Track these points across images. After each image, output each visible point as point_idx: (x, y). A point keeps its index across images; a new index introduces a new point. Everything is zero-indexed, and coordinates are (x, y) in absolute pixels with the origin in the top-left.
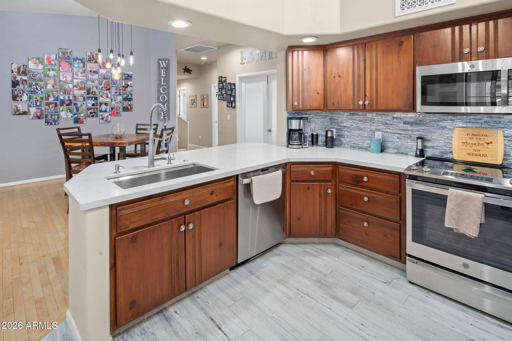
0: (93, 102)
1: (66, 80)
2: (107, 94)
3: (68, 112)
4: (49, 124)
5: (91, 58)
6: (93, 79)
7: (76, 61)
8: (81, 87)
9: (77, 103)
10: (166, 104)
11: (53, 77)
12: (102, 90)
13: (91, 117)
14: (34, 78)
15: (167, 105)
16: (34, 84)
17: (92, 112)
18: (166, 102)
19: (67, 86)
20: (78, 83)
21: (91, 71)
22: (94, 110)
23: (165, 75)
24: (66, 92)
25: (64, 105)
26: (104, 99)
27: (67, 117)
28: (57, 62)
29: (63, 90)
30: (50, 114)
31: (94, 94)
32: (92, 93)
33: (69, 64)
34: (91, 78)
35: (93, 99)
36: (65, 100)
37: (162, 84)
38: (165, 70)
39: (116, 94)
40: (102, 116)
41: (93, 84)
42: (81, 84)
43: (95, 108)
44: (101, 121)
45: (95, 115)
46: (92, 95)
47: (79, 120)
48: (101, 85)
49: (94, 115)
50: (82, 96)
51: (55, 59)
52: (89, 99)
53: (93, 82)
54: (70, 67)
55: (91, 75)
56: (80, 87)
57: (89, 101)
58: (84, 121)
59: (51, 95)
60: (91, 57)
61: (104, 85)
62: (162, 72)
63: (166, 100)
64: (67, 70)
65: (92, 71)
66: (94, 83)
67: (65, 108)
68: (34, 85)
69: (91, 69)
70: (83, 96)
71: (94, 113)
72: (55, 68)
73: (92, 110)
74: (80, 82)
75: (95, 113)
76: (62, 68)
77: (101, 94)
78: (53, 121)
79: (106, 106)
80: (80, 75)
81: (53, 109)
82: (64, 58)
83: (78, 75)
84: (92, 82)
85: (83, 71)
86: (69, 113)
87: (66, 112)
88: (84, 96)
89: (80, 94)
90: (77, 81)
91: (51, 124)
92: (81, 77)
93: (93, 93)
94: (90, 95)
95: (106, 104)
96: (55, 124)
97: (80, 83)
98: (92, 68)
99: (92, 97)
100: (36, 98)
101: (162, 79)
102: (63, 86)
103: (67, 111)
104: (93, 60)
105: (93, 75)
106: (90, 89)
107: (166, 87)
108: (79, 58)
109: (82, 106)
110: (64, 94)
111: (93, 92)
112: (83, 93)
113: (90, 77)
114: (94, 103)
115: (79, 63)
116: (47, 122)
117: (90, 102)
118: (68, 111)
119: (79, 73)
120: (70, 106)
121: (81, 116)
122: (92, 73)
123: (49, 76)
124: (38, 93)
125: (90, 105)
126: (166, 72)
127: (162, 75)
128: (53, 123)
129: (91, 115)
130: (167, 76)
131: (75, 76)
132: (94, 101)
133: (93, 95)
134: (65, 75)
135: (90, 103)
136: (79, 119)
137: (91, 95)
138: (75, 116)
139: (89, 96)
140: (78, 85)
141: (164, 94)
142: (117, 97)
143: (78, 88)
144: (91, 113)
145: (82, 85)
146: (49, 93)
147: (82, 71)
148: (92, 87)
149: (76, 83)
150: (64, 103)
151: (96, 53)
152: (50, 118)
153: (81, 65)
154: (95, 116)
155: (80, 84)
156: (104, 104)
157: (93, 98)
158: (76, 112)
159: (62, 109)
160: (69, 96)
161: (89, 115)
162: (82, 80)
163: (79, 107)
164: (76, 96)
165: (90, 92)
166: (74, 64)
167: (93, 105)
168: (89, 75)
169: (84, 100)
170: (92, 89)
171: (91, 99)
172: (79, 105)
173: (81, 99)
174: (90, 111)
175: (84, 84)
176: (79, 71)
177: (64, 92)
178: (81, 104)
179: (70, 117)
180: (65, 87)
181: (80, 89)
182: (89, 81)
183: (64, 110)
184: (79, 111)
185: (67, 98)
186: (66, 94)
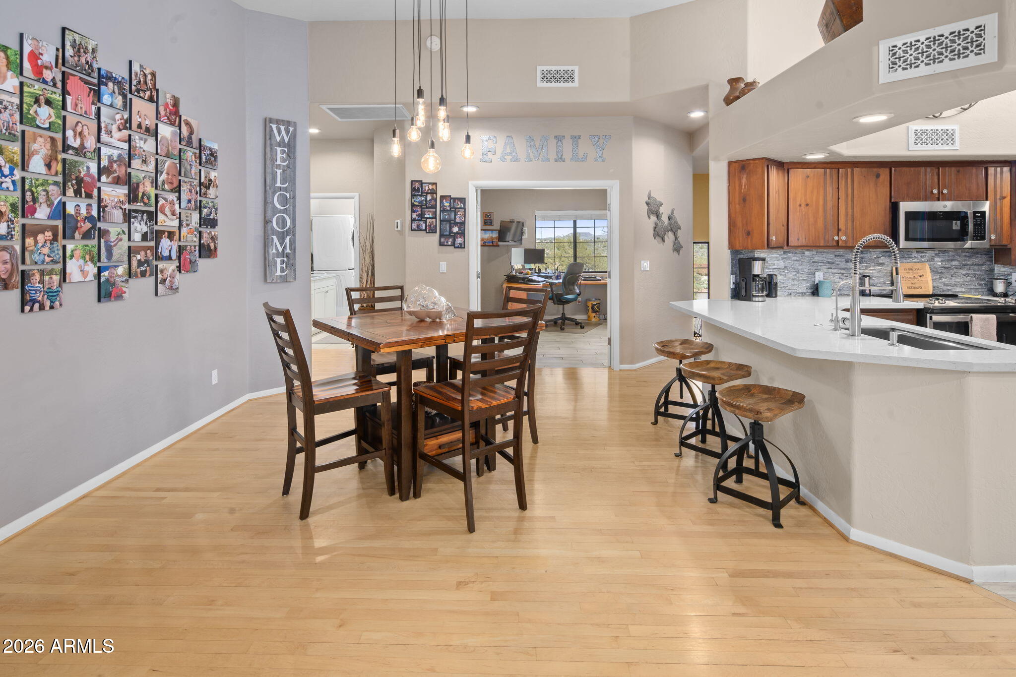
0: (145, 229)
1: (82, 145)
2: (172, 203)
3: (86, 262)
4: (35, 308)
5: (142, 82)
6: (144, 151)
7: (106, 85)
8: (118, 177)
9: (110, 229)
10: (288, 238)
11: (47, 130)
12: (163, 189)
13: (139, 275)
15: (290, 241)
17: (143, 260)
18: (288, 232)
19: (85, 168)
20: (111, 160)
21: (140, 126)
22: (146, 253)
23: (285, 164)
24: (83, 190)
25: (77, 235)
26: (166, 219)
27: (82, 279)
28: (59, 77)
29: (74, 182)
30: (39, 267)
31: (147, 201)
32: (142, 197)
33: (89, 89)
34: (140, 148)
35: (145, 217)
36: (79, 218)
37: (279, 184)
38: (286, 149)
39: (190, 205)
40: (162, 272)
41: (144, 168)
42: (119, 166)
43: (149, 248)
44: (160, 288)
45: (148, 268)
46: (142, 204)
47: (112, 288)
48: (160, 175)
49: (146, 271)
50: (121, 208)
51: (53, 64)
52: (135, 217)
53: (145, 162)
54: (93, 103)
55: (141, 139)
56: (115, 175)
57: (137, 224)
58: (125, 292)
59: (40, 199)
60: (142, 80)
61: (168, 174)
62: (279, 155)
63: (287, 227)
64: (86, 113)
66: (147, 166)
67: (80, 247)
69: (139, 120)
70: (123, 207)
71: (146, 265)
73: (143, 253)
74: (115, 159)
75: (148, 262)
76: (72, 99)
77: (159, 203)
78: (44, 298)
79: (171, 241)
80: (117, 135)
81: (45, 251)
82: (77, 66)
83: (111, 132)
84: (143, 161)
85: (122, 121)
86: (89, 263)
87: (81, 261)
88: (124, 207)
89: (116, 200)
90: (109, 154)
91: (42, 307)
92: (119, 140)
93: (145, 198)
94: (139, 204)
95: (171, 235)
96: (51, 307)
97: (115, 161)
98: (141, 117)
99: (143, 212)
101: (279, 172)
102: (75, 166)
103: (84, 258)
104: (145, 91)
105: (145, 141)
106: (138, 184)
107: (288, 195)
108: (114, 75)
109: (121, 240)
110: (76, 196)
111: (144, 194)
112: (123, 196)
113: (138, 145)
114: (147, 232)
115: (114, 92)
116: (29, 302)
117: (139, 228)
118: (87, 257)
119: (114, 128)
120: (90, 238)
121: (117, 273)
122: (142, 131)
123: (37, 123)
125: (137, 237)
126: (288, 155)
127: (279, 162)
128: (46, 305)
129: (139, 270)
130: (291, 167)
131: (104, 137)
132: (146, 224)
133: (145, 204)
134: (79, 129)
135: (139, 232)
136: (113, 284)
137: (139, 206)
138: (104, 276)
139: (133, 207)
140: (112, 167)
141: (284, 211)
142: (191, 214)
143: (110, 179)
144: (140, 263)
145: (121, 169)
146: (36, 187)
147: (120, 122)
148: (144, 178)
149: (107, 161)
150: (77, 228)
151: (151, 71)
152: (36, 286)
153: (119, 100)
154: (148, 274)
155: (115, 166)
156: (166, 233)
157: (145, 215)
158: (106, 260)
159: (72, 251)
160: (89, 205)
161: (136, 272)
162: (120, 152)
163: (113, 244)
164: (107, 206)
165: (138, 194)
166: (103, 95)
167: (144, 237)
168: (137, 137)
169: (124, 219)
170: (143, 184)
171: (140, 218)
172: (113, 237)
173: (118, 215)
174: (139, 257)
175: (125, 164)
176: (114, 120)
177: (76, 187)
178: (118, 235)
179: (90, 277)
180: (80, 172)
181: (116, 181)
182: (136, 159)
183: (77, 253)
184: (114, 258)
185: (83, 211)
186: (81, 196)
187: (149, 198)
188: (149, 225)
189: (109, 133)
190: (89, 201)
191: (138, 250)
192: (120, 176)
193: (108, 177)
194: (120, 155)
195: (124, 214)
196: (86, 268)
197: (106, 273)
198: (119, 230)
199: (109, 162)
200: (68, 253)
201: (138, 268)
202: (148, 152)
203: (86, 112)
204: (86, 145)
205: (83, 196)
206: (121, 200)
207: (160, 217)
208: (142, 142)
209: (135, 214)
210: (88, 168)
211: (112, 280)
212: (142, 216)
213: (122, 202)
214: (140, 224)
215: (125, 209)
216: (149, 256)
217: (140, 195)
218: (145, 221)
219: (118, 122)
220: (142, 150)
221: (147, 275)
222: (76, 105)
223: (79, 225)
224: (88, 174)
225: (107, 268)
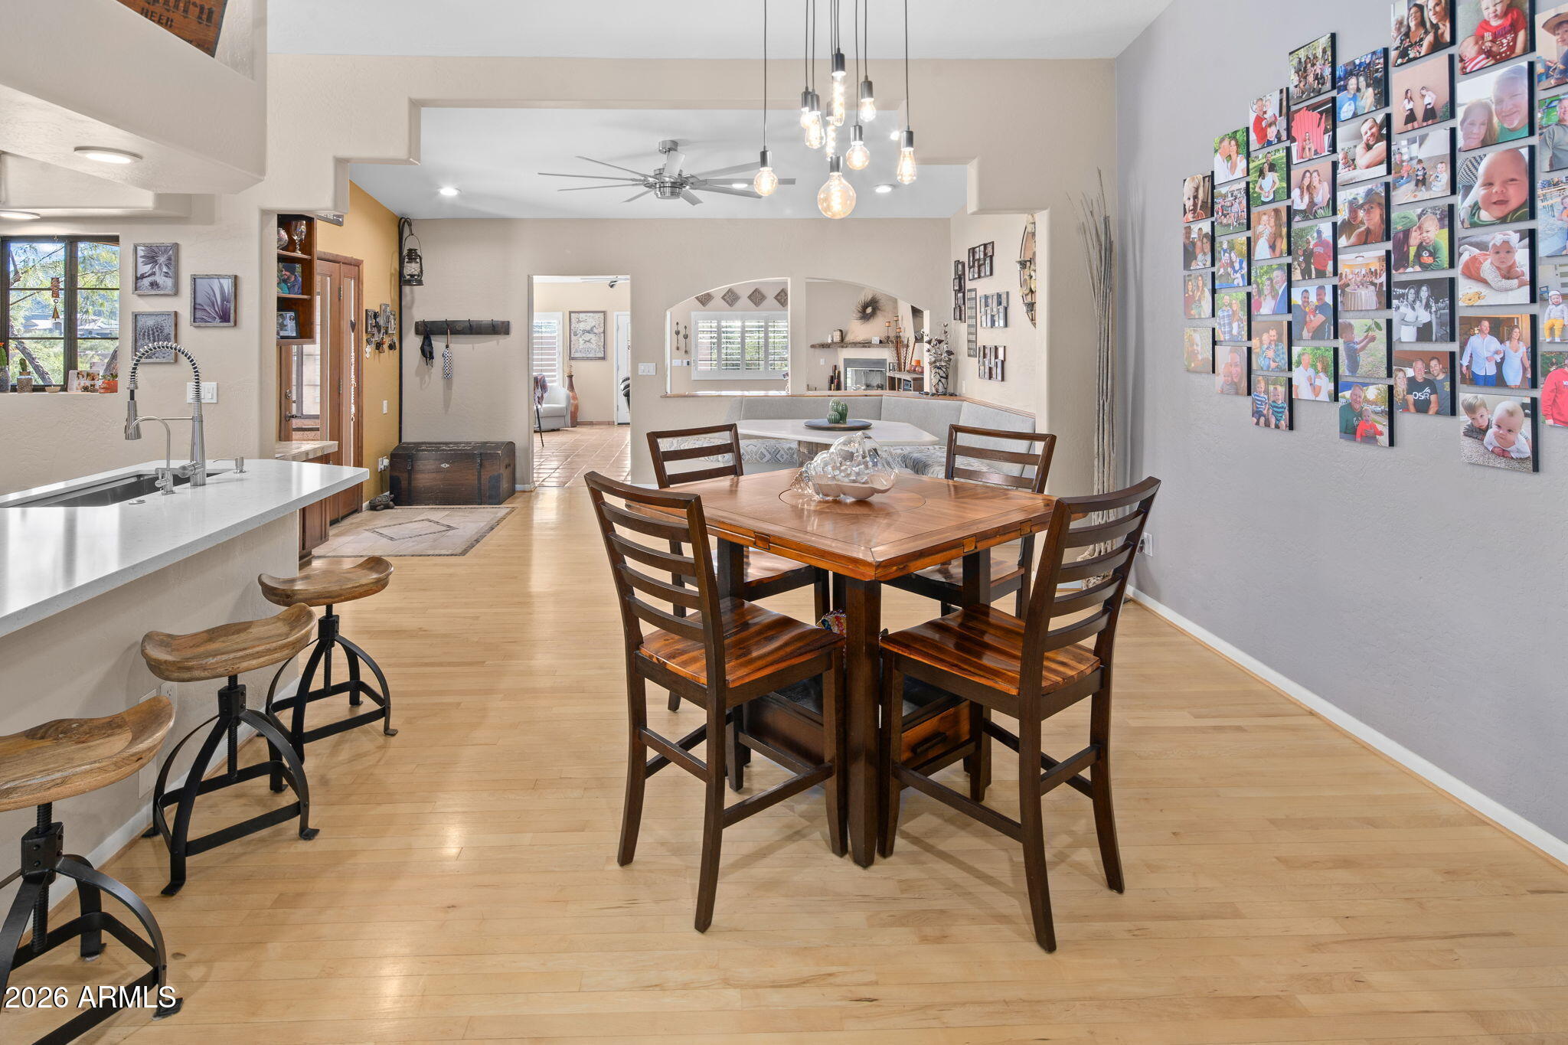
0: (1425, 317)
1: (1312, 203)
2: (1503, 250)
3: (1317, 372)
4: (1262, 420)
5: (1413, 28)
6: (1420, 161)
7: (1346, 88)
8: (1368, 231)
9: (1352, 322)
11: (1273, 201)
12: (1474, 225)
13: (1412, 408)
14: (1225, 221)
16: (1225, 246)
17: (1420, 379)
19: (1315, 235)
20: (1354, 207)
21: (1411, 118)
22: (1428, 366)
24: (1313, 266)
25: (1306, 334)
26: (1485, 291)
27: (1312, 398)
28: (1282, 123)
29: (1301, 259)
30: (1265, 373)
31: (1430, 260)
32: (1418, 255)
33: (1321, 113)
34: (1411, 159)
35: (1424, 292)
36: (1307, 310)
40: (1471, 409)
41: (1423, 194)
42: (1368, 212)
43: (1435, 356)
44: (1468, 444)
45: (1433, 398)
46: (1418, 268)
47: (1357, 419)
48: (1465, 196)
49: (1428, 402)
50: (1372, 284)
51: (1277, 115)
52: (1402, 296)
53: (1422, 182)
54: (1326, 131)
55: (1412, 141)
56: (1363, 229)
57: (1403, 309)
58: (1381, 434)
59: (1266, 290)
60: (1412, 25)
64: (1316, 153)
65: (1419, 114)
66: (1429, 189)
67: (1309, 350)
68: (1225, 251)
70: (1376, 281)
71: (1427, 390)
72: (1278, 155)
73: (1419, 365)
74: (1361, 202)
75: (1430, 383)
76: (1298, 145)
77: (1465, 257)
78: (1271, 411)
79: (1499, 342)
80: (1363, 158)
81: (1271, 354)
82: (1303, 94)
83: (1353, 160)
84: (1418, 181)
85: (1374, 130)
86: (1322, 375)
87: (1311, 371)
88: (1378, 281)
89: (1363, 272)
90: (1350, 198)
91: (1267, 424)
92: (1367, 168)
93: (1425, 254)
94: (1410, 270)
95: (1499, 328)
96: (1277, 427)
97: (1361, 206)
98: (1416, 97)
99: (1418, 284)
100: (1230, 305)
102: (1302, 237)
103: (1314, 366)
104: (1420, 42)
105: (1422, 140)
106: (1407, 233)
108: (1359, 61)
109: (1373, 339)
110: (1304, 279)
111: (1421, 247)
112: (1376, 260)
113: (1405, 157)
114: (1429, 324)
115: (1359, 90)
116: (1257, 413)
117: (1410, 315)
118: (1319, 366)
119: (1360, 148)
120: (1323, 338)
121: (1365, 397)
122: (1416, 125)
123: (1263, 199)
124: (1236, 282)
125: (1407, 334)
128: (1273, 421)
129: (1411, 398)
131: (1343, 174)
132: (1427, 306)
133: (1425, 267)
134: (1306, 182)
135: (1407, 324)
136: (1360, 414)
137: (1413, 273)
138: (1344, 397)
140: (1356, 217)
143: (1353, 239)
144: (1413, 385)
145: (1372, 215)
146: (1261, 276)
147: (1369, 133)
148: (1419, 217)
149: (1347, 211)
150: (1305, 323)
152: (1262, 395)
153: (1369, 95)
154: (1433, 408)
155: (1361, 214)
156: (1489, 324)
157: (1424, 288)
158: (1347, 373)
159: (1299, 356)
160: (1321, 288)
161: (1405, 401)
162: (1370, 186)
163: (1358, 347)
164: (1348, 285)
165: (1408, 252)
166: (1340, 108)
167: (1424, 333)
168: (1404, 143)
169: (1380, 303)
170: (1420, 228)
171: (1411, 297)
172: (1358, 335)
173: (1368, 297)
174: (1410, 373)
175: (1379, 204)
176: (1359, 136)
177: (1303, 265)
178: (1367, 331)
179: (1324, 396)
180: (1308, 243)
181: (1364, 238)
182: (1401, 185)
183: (1306, 359)
184: (1361, 371)
185: (1313, 298)
186: (1310, 277)
187: (1433, 254)
188: (1434, 309)
189: (1351, 163)
190: (1320, 282)
191: (1409, 359)
192: (1371, 227)
193: (1349, 238)
194: (1369, 193)
195: (1379, 294)
196: (1318, 382)
197: (1347, 394)
198: (1369, 322)
199: (1350, 212)
200: (1294, 358)
201: (1409, 392)
202: (1430, 159)
203: (1316, 151)
204: (1316, 200)
205: (1313, 276)
206: (1373, 270)
207: (1465, 289)
208: (1415, 146)
209: (1400, 291)
210: (1319, 232)
211: (1357, 406)
212: (1417, 293)
213: (1375, 274)
214: (1413, 309)
215: (1381, 284)
216: (1435, 373)
217: (1413, 251)
218: (1424, 301)
219: (1365, 138)
220: (1415, 162)
221: (1431, 412)
222: (1304, 149)
223: (1308, 319)
224: (1321, 242)
225: (1348, 386)
